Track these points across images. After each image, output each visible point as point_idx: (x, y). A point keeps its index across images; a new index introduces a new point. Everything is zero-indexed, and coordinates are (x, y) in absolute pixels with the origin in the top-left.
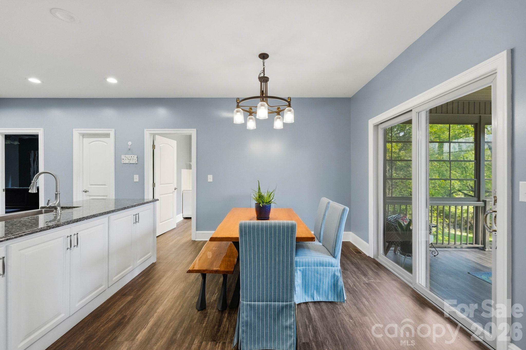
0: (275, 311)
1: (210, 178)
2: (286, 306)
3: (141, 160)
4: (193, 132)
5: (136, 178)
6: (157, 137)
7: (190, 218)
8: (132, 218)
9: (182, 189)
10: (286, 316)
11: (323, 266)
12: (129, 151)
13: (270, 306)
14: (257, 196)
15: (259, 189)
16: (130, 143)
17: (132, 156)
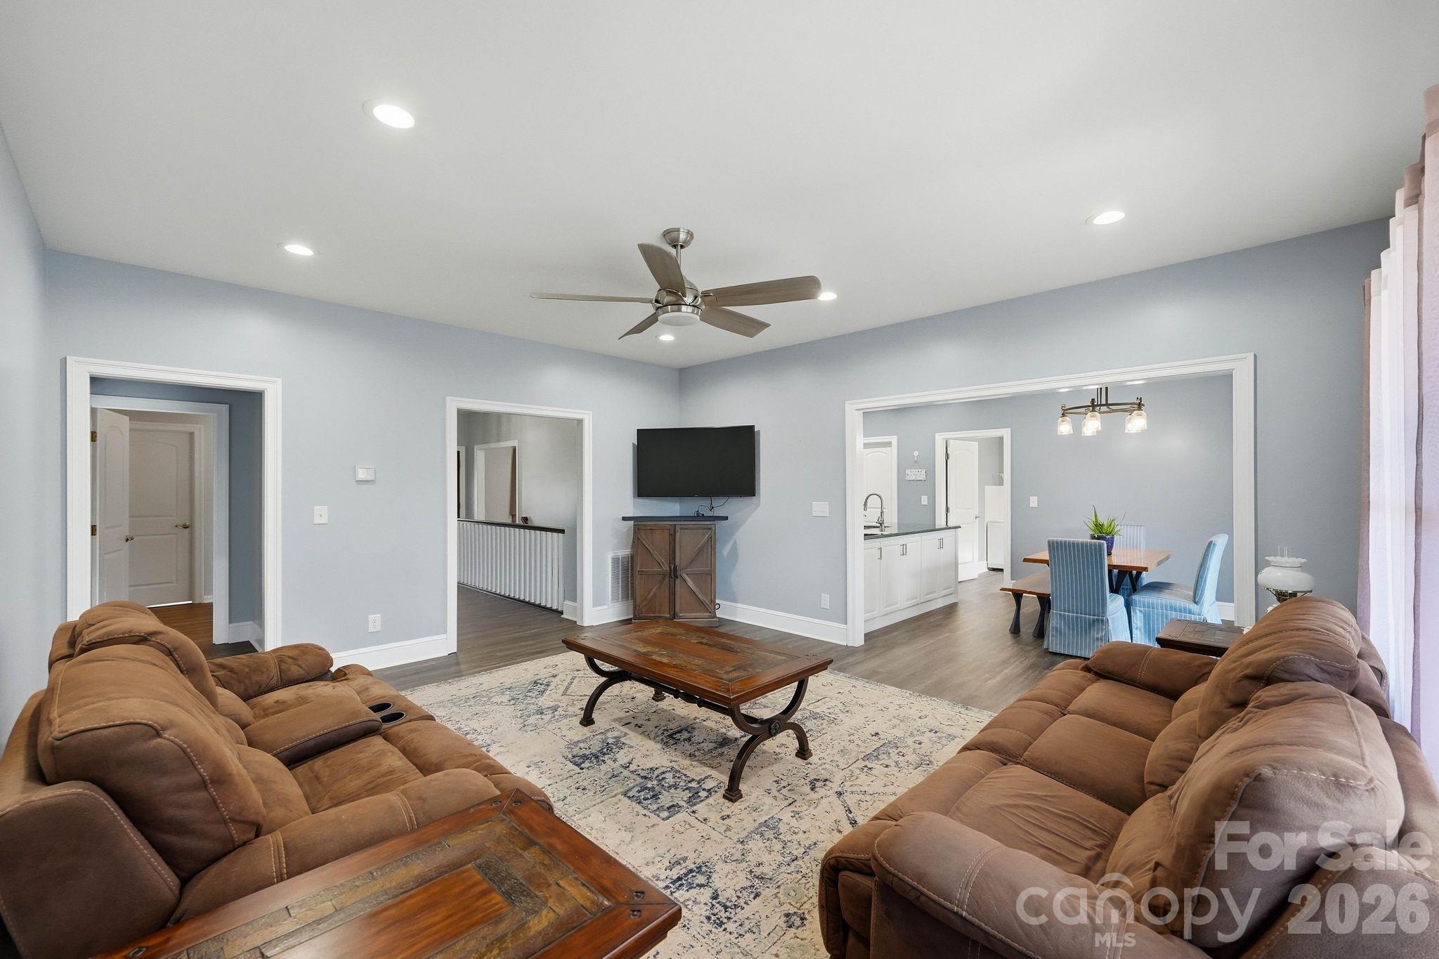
0: (1085, 623)
1: (1034, 501)
2: (1098, 620)
3: (931, 474)
4: (1006, 433)
5: (924, 500)
6: (951, 443)
7: (1002, 570)
8: (937, 543)
9: (987, 520)
10: (1098, 629)
11: (1176, 610)
12: (916, 464)
13: (1081, 617)
14: (1092, 525)
15: (1096, 516)
16: (916, 453)
17: (920, 470)
